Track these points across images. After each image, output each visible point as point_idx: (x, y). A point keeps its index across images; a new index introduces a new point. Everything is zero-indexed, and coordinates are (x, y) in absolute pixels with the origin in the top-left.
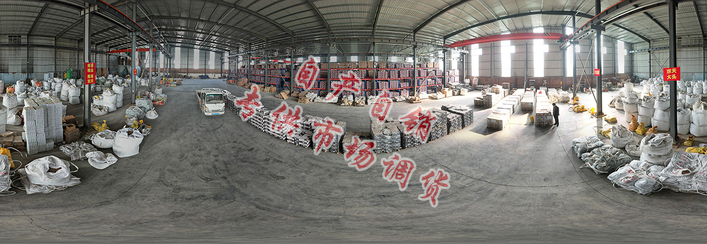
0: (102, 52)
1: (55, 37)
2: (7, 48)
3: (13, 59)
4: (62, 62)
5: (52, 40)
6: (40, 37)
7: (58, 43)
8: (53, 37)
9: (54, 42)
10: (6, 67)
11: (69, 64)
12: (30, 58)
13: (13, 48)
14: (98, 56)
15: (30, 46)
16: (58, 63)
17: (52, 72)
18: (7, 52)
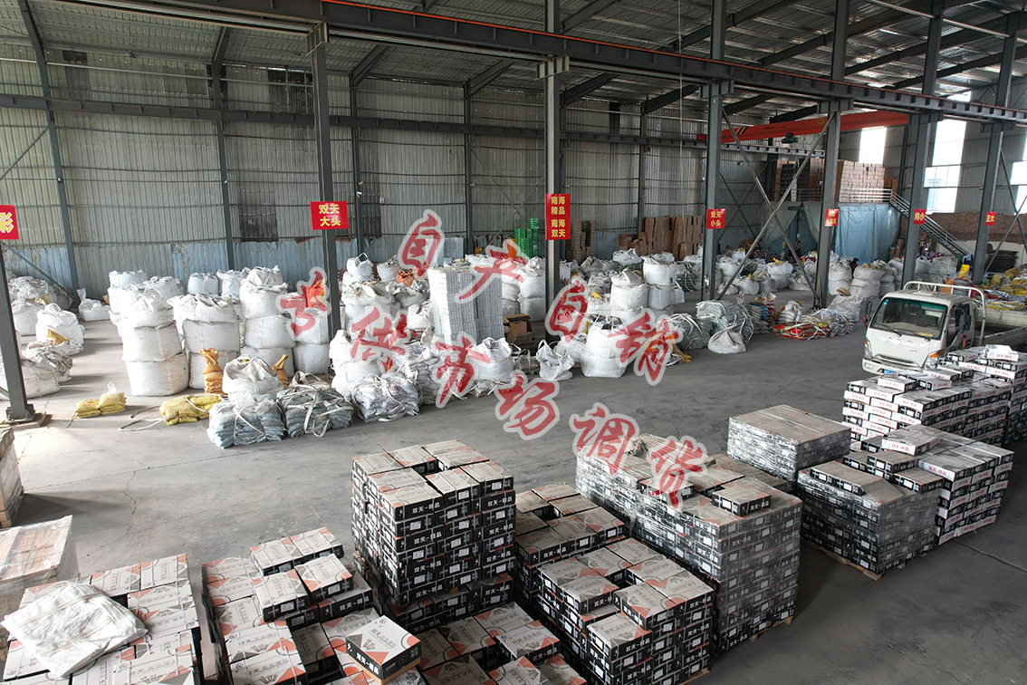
0: (671, 142)
1: (466, 86)
2: (264, 130)
3: (292, 177)
4: (494, 190)
5: (451, 98)
6: (405, 87)
7: (476, 109)
8: (456, 83)
9: (459, 108)
10: (266, 214)
11: (522, 199)
12: (363, 174)
13: (289, 129)
14: (654, 159)
15: (363, 125)
16: (478, 195)
17: (457, 234)
18: (266, 147)
